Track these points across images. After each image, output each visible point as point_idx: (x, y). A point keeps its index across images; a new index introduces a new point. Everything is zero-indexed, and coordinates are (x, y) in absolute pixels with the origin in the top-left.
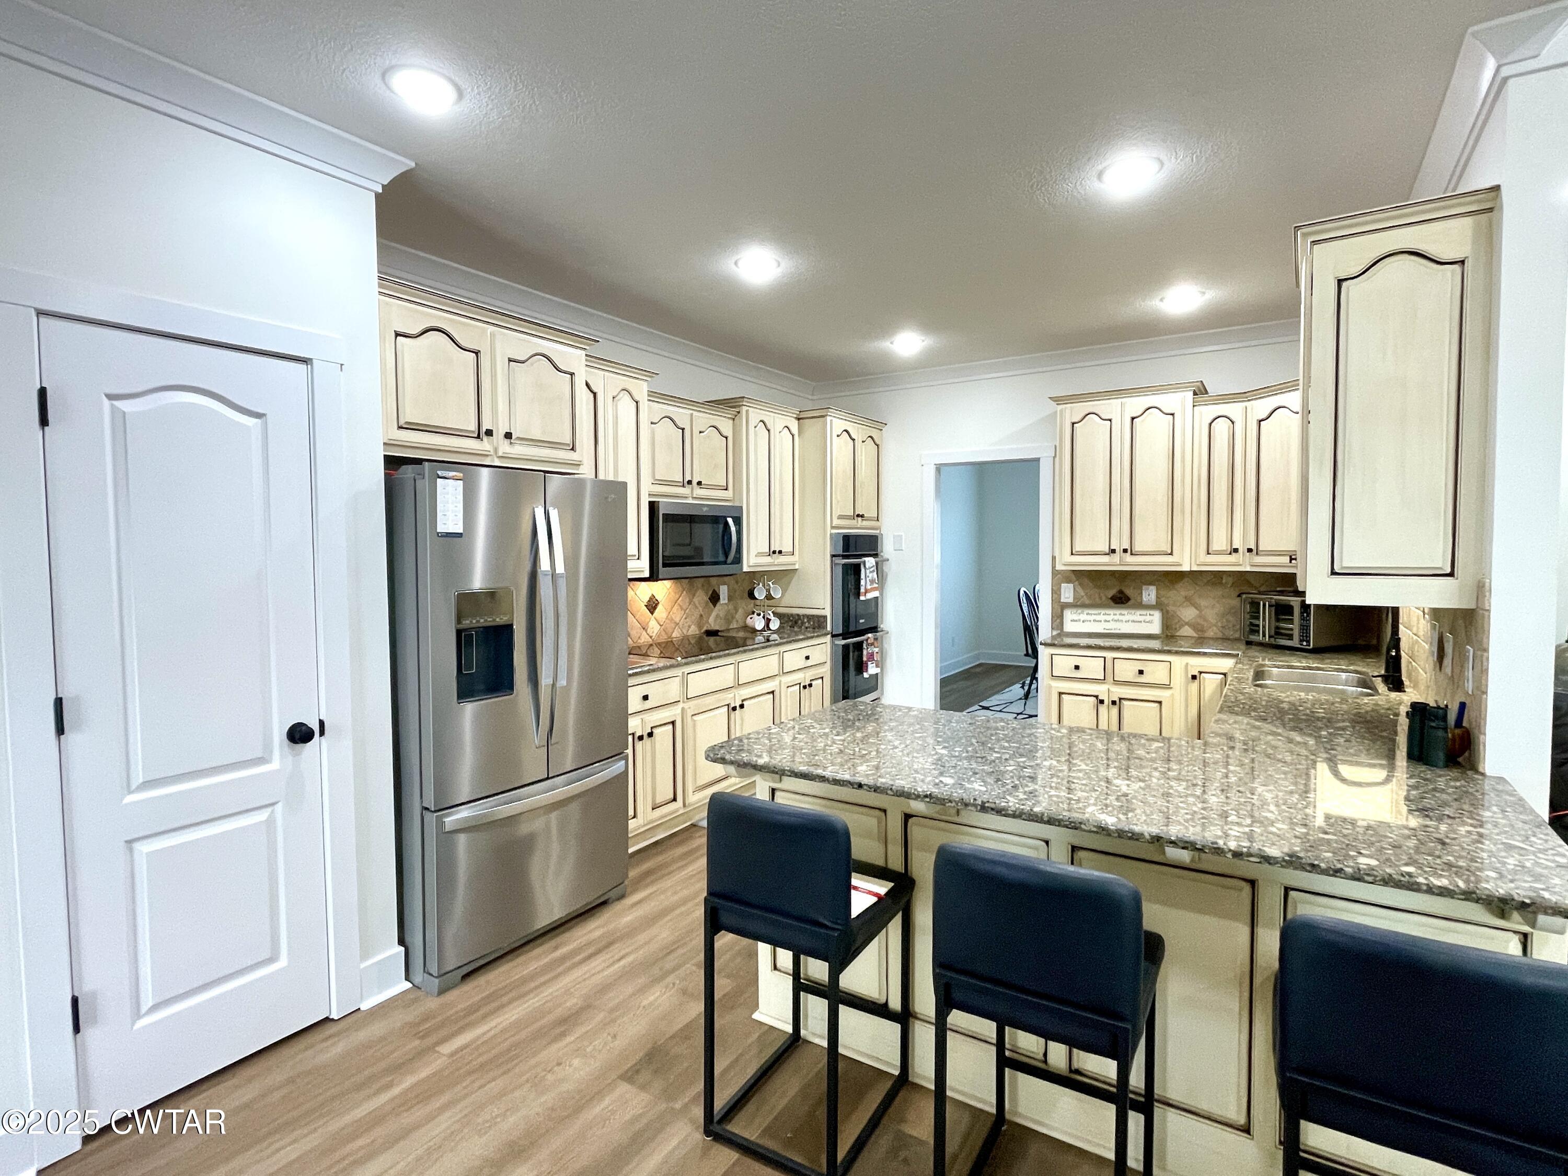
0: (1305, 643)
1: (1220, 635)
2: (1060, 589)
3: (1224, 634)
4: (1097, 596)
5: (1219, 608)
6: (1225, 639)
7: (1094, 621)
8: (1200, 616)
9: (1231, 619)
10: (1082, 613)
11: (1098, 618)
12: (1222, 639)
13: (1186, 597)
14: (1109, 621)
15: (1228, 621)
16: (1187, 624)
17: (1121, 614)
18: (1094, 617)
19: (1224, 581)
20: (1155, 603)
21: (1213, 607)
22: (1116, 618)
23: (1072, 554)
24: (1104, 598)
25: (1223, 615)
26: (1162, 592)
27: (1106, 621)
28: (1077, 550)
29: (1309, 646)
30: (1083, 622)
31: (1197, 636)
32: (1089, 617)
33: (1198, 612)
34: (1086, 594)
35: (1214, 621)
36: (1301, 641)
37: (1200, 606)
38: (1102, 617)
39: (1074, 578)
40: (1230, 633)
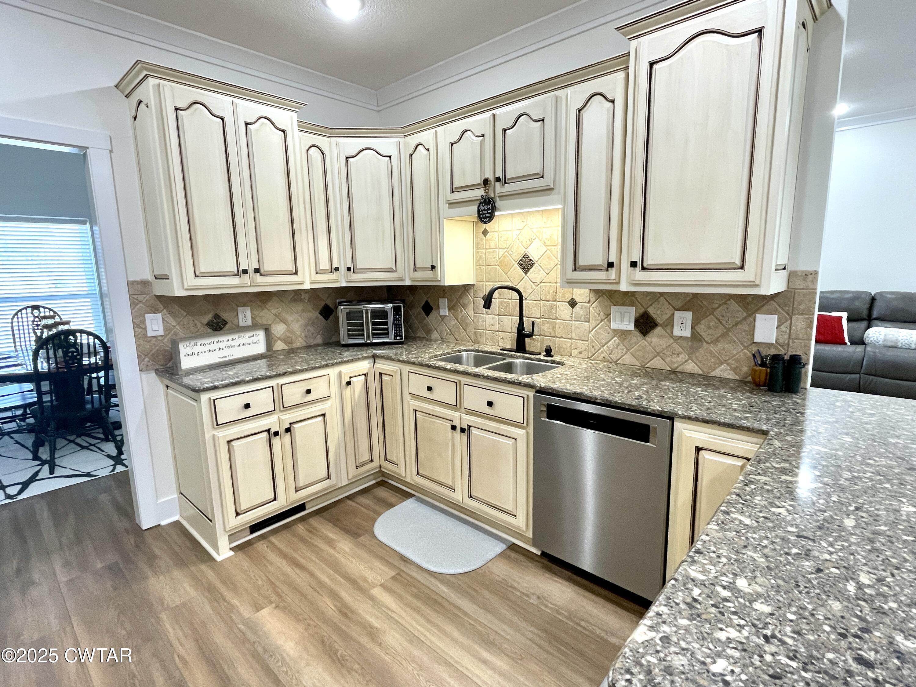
0: (398, 338)
1: (304, 344)
2: (143, 321)
3: (307, 343)
4: (191, 324)
5: (302, 322)
6: (308, 347)
7: (209, 351)
8: (288, 331)
9: (310, 328)
10: (196, 344)
11: (211, 347)
12: (306, 347)
13: (276, 315)
14: (222, 349)
15: (309, 331)
16: (279, 339)
17: (232, 339)
18: (208, 347)
19: (302, 297)
20: (251, 324)
21: (297, 321)
22: (229, 343)
23: (196, 276)
24: (199, 325)
25: (306, 326)
26: (256, 313)
27: (220, 349)
28: (202, 270)
29: (402, 339)
30: (198, 354)
31: (288, 348)
32: (203, 349)
33: (286, 327)
34: (178, 324)
35: (299, 333)
36: (396, 337)
37: (287, 320)
38: (215, 346)
39: (161, 306)
40: (312, 342)
